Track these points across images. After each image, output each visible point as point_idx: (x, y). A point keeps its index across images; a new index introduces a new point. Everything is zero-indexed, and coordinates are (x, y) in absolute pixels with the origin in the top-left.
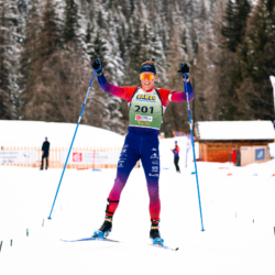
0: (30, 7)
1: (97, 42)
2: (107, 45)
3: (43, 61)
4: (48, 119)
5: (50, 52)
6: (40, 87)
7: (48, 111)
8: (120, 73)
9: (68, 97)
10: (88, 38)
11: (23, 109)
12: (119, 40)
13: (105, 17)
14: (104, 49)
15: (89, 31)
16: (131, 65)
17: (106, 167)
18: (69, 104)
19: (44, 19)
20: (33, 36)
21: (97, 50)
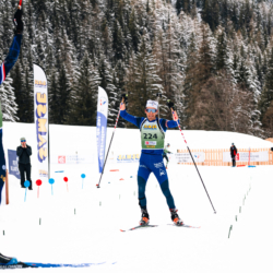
0: (189, 44)
1: (242, 69)
2: (249, 71)
3: (202, 84)
4: (207, 129)
5: (207, 78)
6: (200, 104)
7: (206, 122)
8: (258, 92)
9: (221, 111)
10: (235, 66)
11: (187, 121)
12: (257, 67)
13: (246, 50)
14: (247, 74)
15: (236, 60)
16: (267, 86)
17: (258, 163)
18: (222, 116)
19: (201, 53)
20: (193, 66)
21: (242, 75)
